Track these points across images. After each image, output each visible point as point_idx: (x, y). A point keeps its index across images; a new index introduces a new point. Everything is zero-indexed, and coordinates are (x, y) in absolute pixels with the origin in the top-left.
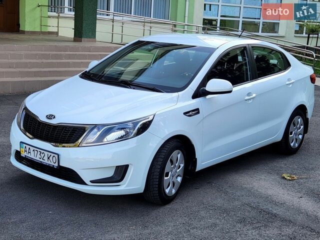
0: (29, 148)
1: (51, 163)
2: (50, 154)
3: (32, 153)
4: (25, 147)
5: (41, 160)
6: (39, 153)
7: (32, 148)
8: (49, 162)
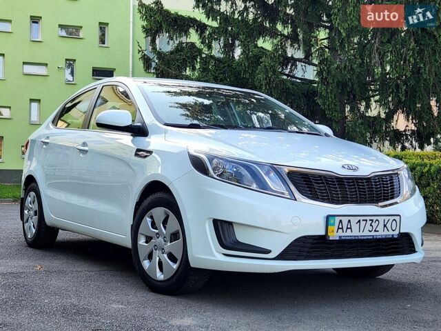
0: (349, 221)
1: (388, 233)
3: (355, 227)
4: (341, 221)
5: (373, 233)
6: (369, 222)
8: (386, 233)
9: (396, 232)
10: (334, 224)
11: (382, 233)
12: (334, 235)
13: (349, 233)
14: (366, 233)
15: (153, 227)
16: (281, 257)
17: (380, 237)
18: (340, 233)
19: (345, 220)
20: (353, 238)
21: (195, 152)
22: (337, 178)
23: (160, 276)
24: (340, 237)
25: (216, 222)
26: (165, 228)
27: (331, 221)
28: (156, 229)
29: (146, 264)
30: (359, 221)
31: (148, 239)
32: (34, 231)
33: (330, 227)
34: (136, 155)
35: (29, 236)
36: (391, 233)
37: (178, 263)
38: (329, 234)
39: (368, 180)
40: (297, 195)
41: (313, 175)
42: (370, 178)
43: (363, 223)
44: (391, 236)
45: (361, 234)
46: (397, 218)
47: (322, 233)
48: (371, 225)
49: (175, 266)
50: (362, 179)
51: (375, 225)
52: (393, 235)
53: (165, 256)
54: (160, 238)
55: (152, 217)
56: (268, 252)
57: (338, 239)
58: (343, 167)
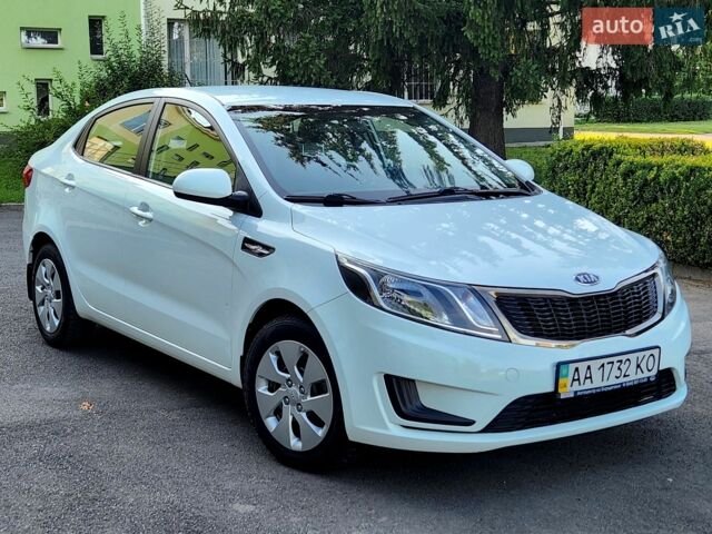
0: (589, 368)
1: (643, 376)
2: (641, 354)
4: (577, 369)
5: (622, 380)
7: (595, 365)
8: (640, 375)
9: (654, 372)
10: (567, 376)
11: (634, 376)
12: (567, 392)
13: (588, 385)
14: (613, 381)
15: (280, 369)
16: (493, 427)
17: (631, 384)
18: (576, 387)
19: (582, 367)
20: (594, 391)
21: (349, 261)
22: (569, 299)
23: (295, 444)
24: (576, 392)
25: (389, 379)
26: (302, 373)
27: (563, 370)
28: (286, 371)
29: (271, 423)
30: (603, 366)
31: (273, 387)
32: (57, 323)
33: (561, 381)
34: (244, 248)
35: (48, 329)
36: (647, 374)
37: (326, 428)
38: (560, 390)
39: (613, 295)
40: (513, 334)
41: (534, 298)
42: (616, 293)
43: (607, 367)
44: (646, 380)
45: (606, 383)
46: (655, 352)
47: (550, 389)
48: (619, 368)
49: (321, 433)
50: (604, 296)
51: (624, 367)
52: (648, 378)
53: (304, 415)
54: (293, 388)
55: (278, 353)
56: (470, 423)
57: (572, 395)
58: (577, 279)
